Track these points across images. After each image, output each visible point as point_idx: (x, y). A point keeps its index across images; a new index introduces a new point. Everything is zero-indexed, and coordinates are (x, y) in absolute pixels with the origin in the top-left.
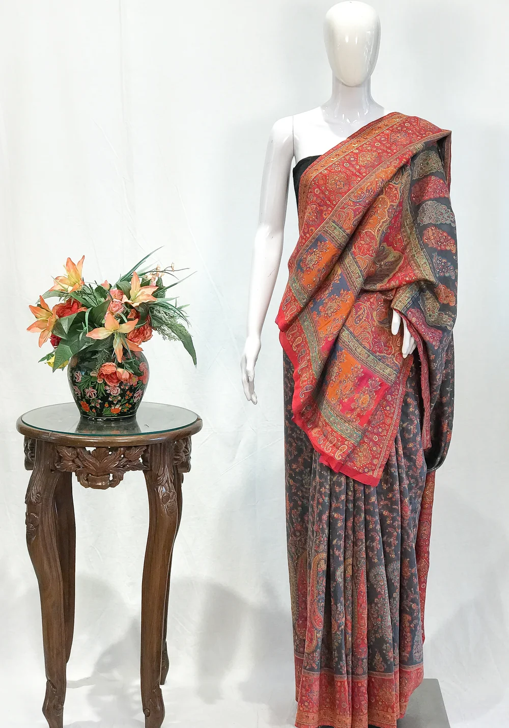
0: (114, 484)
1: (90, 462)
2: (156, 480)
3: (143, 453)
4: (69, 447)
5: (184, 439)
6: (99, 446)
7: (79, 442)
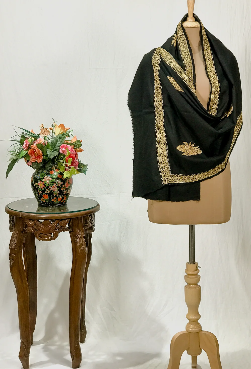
0: (54, 238)
1: (41, 227)
2: (75, 237)
4: (30, 220)
5: (90, 215)
6: (46, 219)
7: (36, 217)
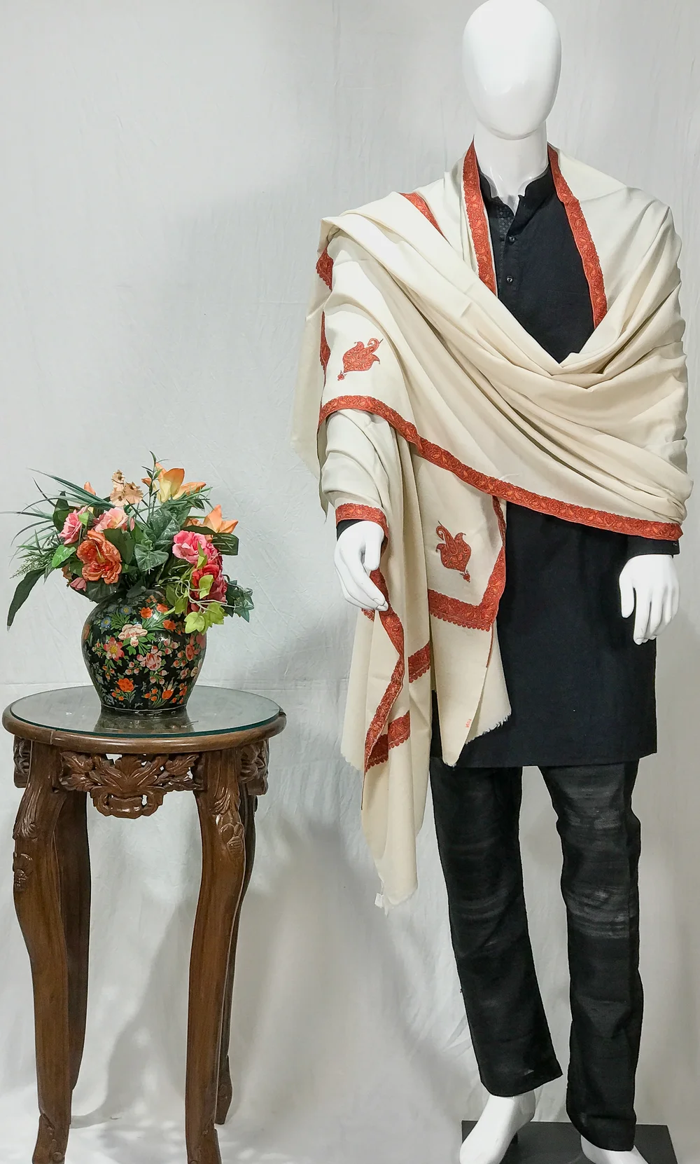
0: (148, 811)
1: (113, 777)
2: (213, 807)
3: (193, 765)
4: (80, 754)
5: (257, 744)
6: (127, 754)
7: (96, 745)
